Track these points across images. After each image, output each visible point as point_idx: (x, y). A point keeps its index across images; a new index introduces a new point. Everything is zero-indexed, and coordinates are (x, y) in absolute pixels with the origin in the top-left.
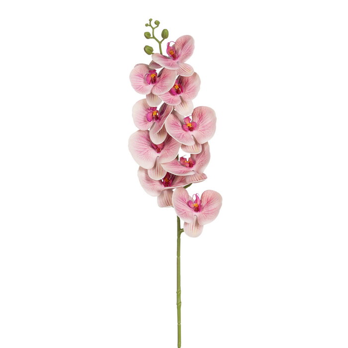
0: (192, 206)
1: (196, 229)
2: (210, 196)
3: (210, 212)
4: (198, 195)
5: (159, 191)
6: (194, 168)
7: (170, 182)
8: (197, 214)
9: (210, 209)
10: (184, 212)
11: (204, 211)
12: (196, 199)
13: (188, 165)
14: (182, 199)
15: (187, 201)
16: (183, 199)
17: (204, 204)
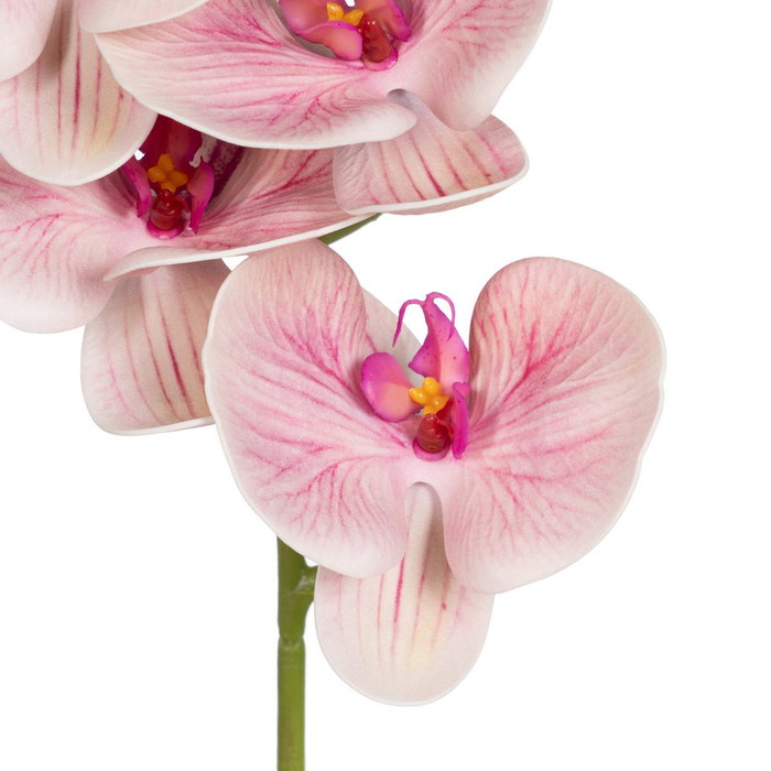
0: (394, 400)
1: (430, 610)
2: (550, 317)
3: (548, 468)
4: (441, 303)
5: (92, 279)
6: (410, 68)
7: (201, 190)
8: (442, 473)
9: (551, 439)
10: (316, 466)
11: (499, 449)
12: (431, 342)
13: (350, 43)
14: (307, 349)
15: (347, 360)
16: (309, 349)
17: (496, 379)
